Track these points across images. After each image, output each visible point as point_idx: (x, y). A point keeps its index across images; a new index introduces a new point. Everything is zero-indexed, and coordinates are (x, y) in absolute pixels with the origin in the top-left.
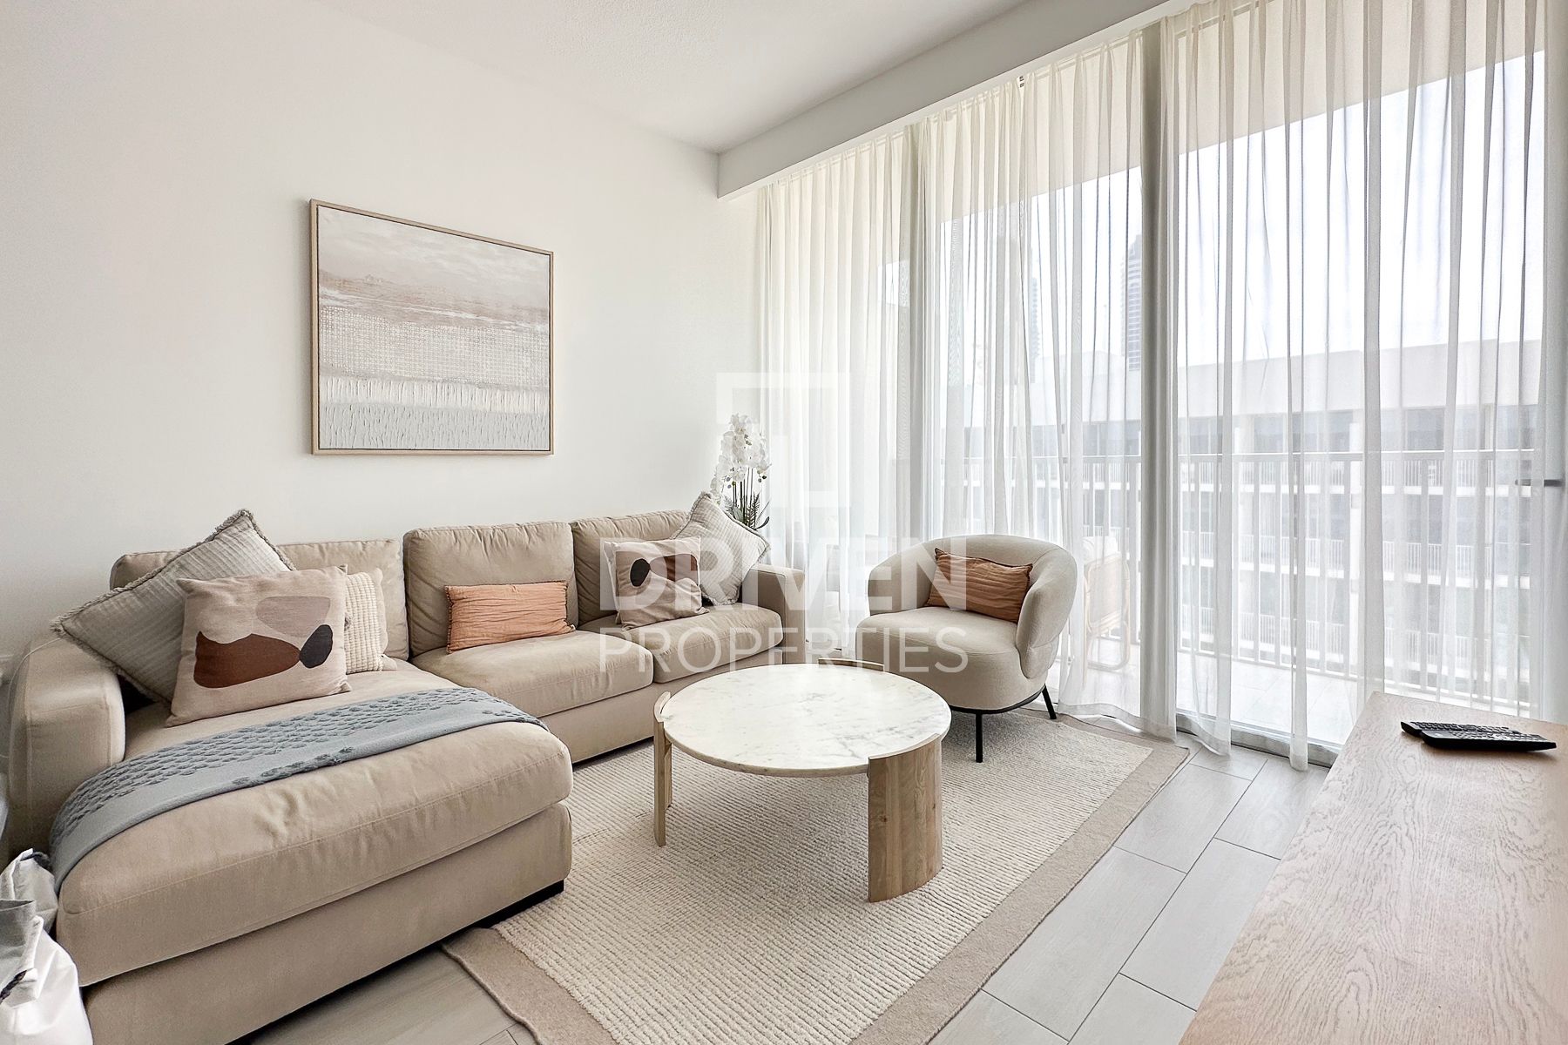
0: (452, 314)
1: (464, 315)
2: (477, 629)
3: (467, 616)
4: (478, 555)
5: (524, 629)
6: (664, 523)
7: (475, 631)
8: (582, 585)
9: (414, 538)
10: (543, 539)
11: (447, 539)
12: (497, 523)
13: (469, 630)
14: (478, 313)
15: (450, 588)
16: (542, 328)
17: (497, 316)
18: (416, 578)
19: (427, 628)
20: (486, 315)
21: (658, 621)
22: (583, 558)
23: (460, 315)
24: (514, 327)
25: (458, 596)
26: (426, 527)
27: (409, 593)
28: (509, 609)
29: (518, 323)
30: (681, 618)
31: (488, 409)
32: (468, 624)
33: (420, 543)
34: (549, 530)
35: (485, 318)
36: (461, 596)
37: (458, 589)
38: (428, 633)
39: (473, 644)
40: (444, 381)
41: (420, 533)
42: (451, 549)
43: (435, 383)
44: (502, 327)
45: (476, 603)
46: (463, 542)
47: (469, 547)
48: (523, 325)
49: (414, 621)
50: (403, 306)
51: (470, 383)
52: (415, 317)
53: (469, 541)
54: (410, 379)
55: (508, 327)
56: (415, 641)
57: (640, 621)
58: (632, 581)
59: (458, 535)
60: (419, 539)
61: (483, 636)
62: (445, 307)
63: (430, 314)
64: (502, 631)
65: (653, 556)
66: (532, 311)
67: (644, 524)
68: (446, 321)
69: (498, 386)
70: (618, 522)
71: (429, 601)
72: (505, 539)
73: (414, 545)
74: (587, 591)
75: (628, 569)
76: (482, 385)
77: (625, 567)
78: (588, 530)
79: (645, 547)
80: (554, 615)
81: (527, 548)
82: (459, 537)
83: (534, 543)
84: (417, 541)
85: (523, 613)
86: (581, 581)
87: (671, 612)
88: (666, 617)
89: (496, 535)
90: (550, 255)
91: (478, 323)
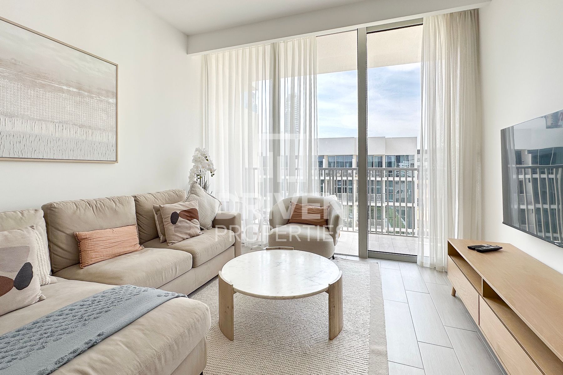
0: (65, 87)
1: (71, 89)
2: (98, 253)
3: (91, 247)
4: (90, 214)
5: (121, 250)
6: (175, 195)
7: (97, 255)
8: (140, 227)
9: (52, 208)
10: (123, 205)
11: (72, 207)
12: (96, 197)
13: (93, 254)
14: (80, 89)
15: (77, 233)
16: (112, 101)
17: (89, 92)
18: (54, 229)
19: (63, 256)
20: (84, 91)
21: (184, 239)
22: (140, 213)
23: (69, 89)
24: (98, 98)
25: (83, 237)
26: (57, 201)
27: (50, 238)
28: (112, 241)
29: (100, 96)
30: (193, 237)
31: (85, 138)
32: (92, 251)
33: (56, 210)
34: (125, 200)
35: (83, 92)
36: (85, 237)
37: (83, 233)
38: (64, 259)
39: (96, 261)
40: (60, 122)
41: (55, 204)
42: (74, 213)
43: (55, 123)
44: (92, 98)
45: (95, 240)
46: (81, 208)
47: (85, 211)
48: (103, 98)
49: (53, 253)
50: (36, 79)
51: (75, 125)
52: (43, 86)
53: (84, 207)
54: (39, 120)
55: (95, 98)
56: (54, 265)
57: (177, 240)
58: (172, 222)
59: (77, 205)
60: (55, 208)
61: (101, 257)
62: (60, 83)
63: (52, 86)
64: (111, 253)
65: (180, 210)
66: (107, 91)
67: (167, 196)
68: (62, 91)
69: (90, 127)
70: (154, 195)
71: (63, 242)
72: (103, 206)
73: (52, 212)
74: (143, 229)
75: (169, 217)
76: (81, 126)
77: (168, 216)
78: (142, 199)
79: (176, 206)
80: (134, 242)
81: (115, 210)
82: (78, 206)
83: (118, 207)
84: (54, 209)
85: (120, 242)
86: (140, 225)
87: (189, 234)
88: (187, 237)
89: (98, 204)
90: (116, 66)
91: (79, 94)
